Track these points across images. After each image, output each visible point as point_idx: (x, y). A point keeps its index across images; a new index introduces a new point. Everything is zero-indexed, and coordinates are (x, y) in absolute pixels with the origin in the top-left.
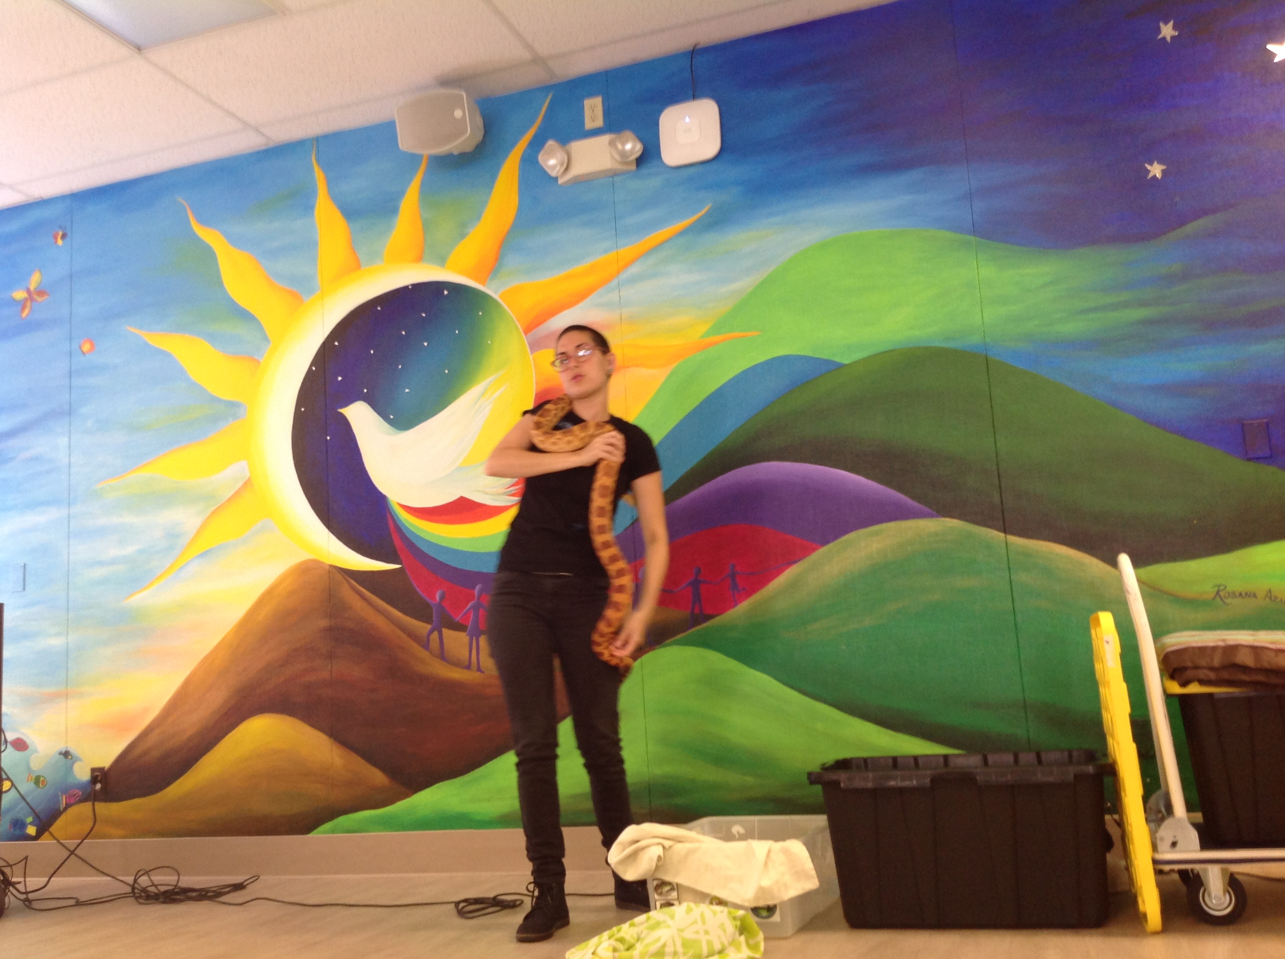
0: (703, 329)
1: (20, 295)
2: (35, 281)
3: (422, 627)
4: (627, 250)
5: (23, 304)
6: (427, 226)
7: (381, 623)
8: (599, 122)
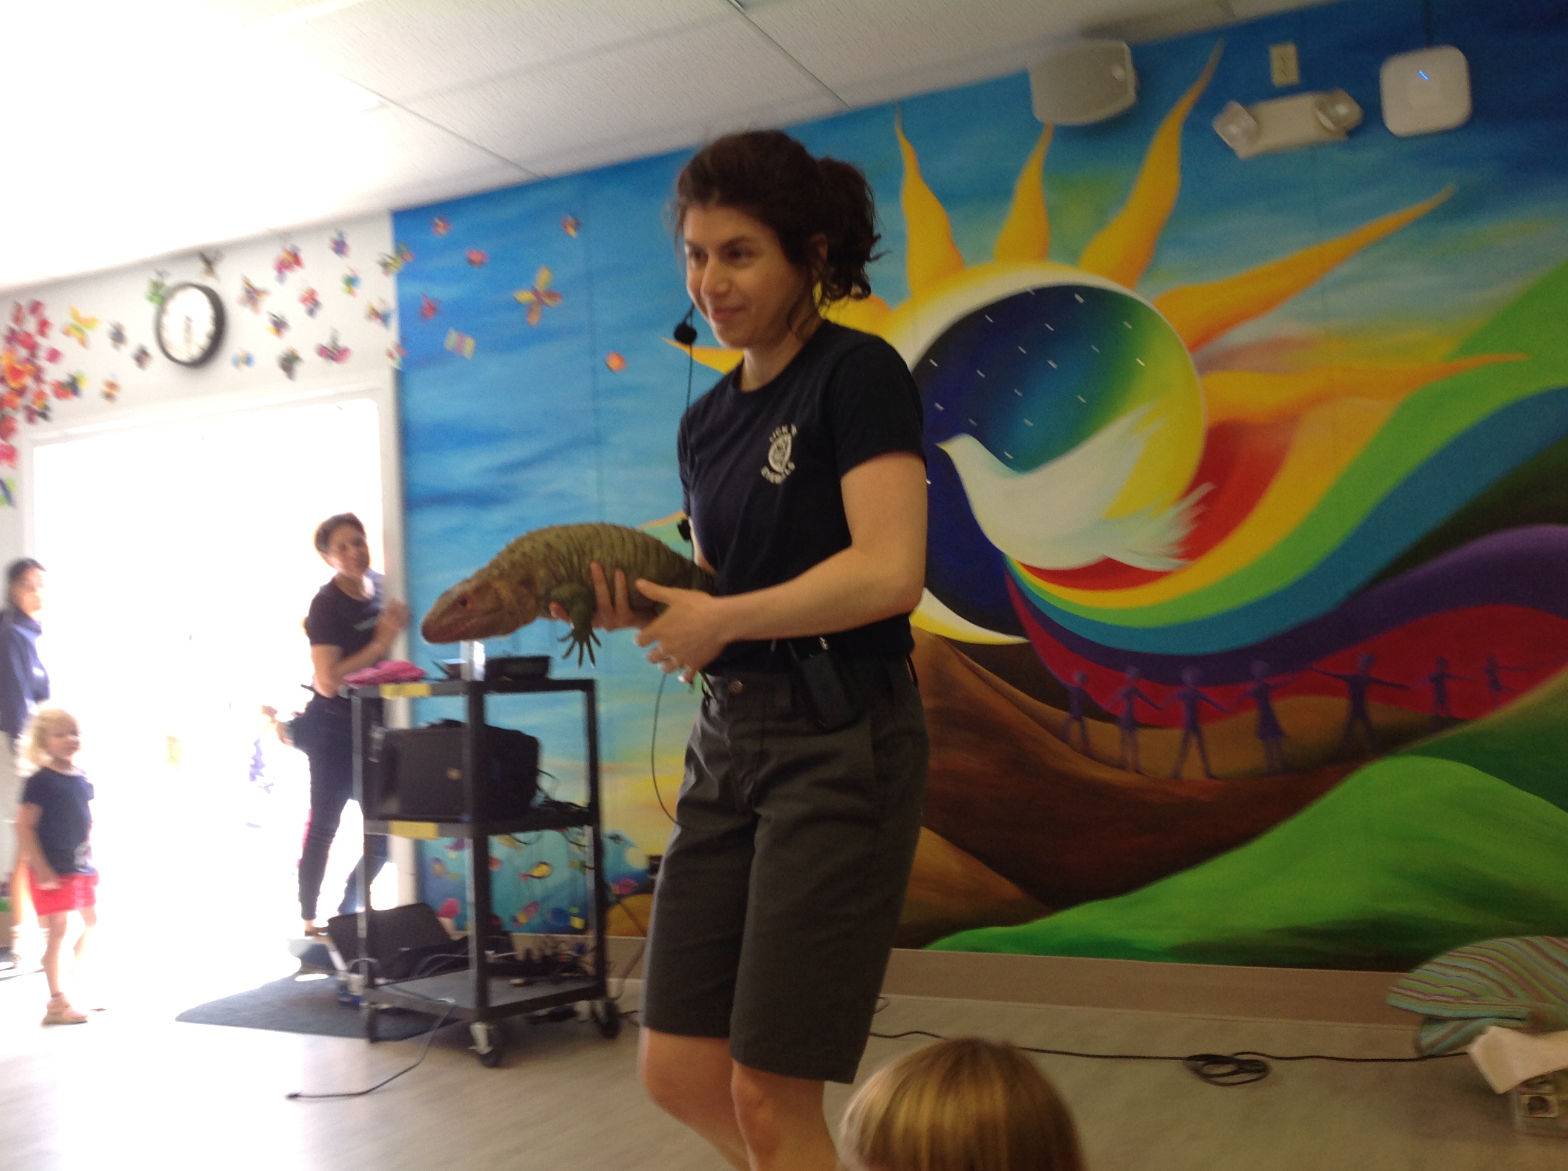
0: (1446, 349)
1: (525, 296)
2: (543, 279)
3: (1059, 716)
4: (1335, 245)
5: (529, 308)
6: (1053, 212)
8: (1293, 78)
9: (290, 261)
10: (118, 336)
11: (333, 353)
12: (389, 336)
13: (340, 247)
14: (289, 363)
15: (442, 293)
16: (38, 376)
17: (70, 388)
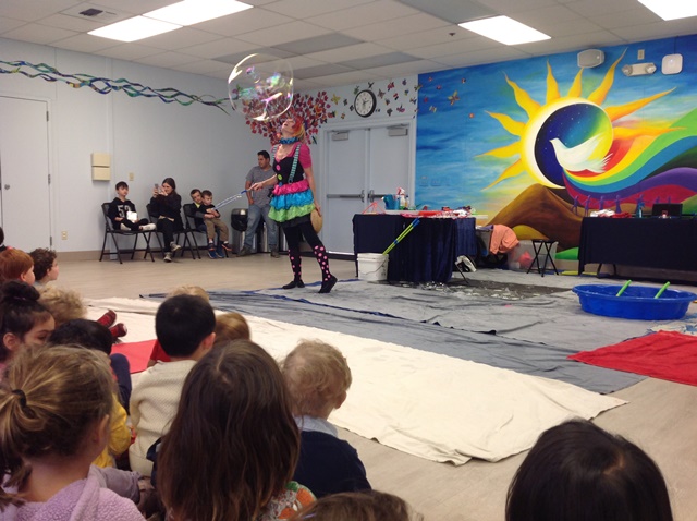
0: (669, 125)
1: (450, 98)
2: (455, 94)
3: (571, 206)
4: (647, 99)
5: (451, 101)
6: (583, 86)
7: (558, 203)
8: (643, 58)
9: (391, 86)
10: (346, 102)
11: (401, 110)
12: (416, 106)
13: (404, 83)
14: (389, 112)
15: (430, 96)
16: (324, 111)
17: (333, 115)
